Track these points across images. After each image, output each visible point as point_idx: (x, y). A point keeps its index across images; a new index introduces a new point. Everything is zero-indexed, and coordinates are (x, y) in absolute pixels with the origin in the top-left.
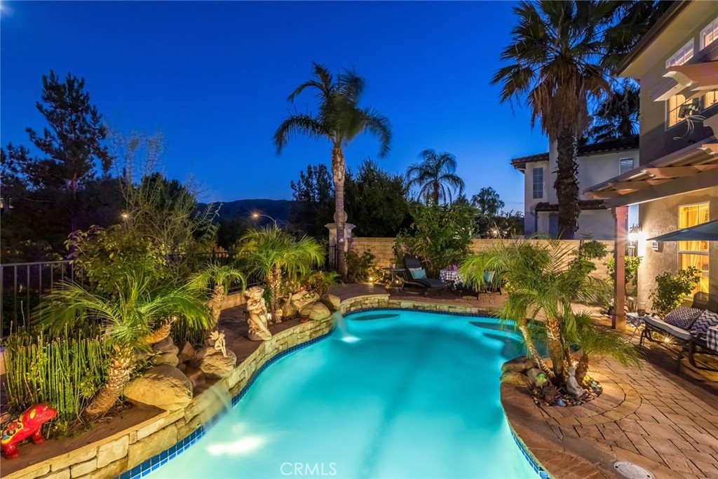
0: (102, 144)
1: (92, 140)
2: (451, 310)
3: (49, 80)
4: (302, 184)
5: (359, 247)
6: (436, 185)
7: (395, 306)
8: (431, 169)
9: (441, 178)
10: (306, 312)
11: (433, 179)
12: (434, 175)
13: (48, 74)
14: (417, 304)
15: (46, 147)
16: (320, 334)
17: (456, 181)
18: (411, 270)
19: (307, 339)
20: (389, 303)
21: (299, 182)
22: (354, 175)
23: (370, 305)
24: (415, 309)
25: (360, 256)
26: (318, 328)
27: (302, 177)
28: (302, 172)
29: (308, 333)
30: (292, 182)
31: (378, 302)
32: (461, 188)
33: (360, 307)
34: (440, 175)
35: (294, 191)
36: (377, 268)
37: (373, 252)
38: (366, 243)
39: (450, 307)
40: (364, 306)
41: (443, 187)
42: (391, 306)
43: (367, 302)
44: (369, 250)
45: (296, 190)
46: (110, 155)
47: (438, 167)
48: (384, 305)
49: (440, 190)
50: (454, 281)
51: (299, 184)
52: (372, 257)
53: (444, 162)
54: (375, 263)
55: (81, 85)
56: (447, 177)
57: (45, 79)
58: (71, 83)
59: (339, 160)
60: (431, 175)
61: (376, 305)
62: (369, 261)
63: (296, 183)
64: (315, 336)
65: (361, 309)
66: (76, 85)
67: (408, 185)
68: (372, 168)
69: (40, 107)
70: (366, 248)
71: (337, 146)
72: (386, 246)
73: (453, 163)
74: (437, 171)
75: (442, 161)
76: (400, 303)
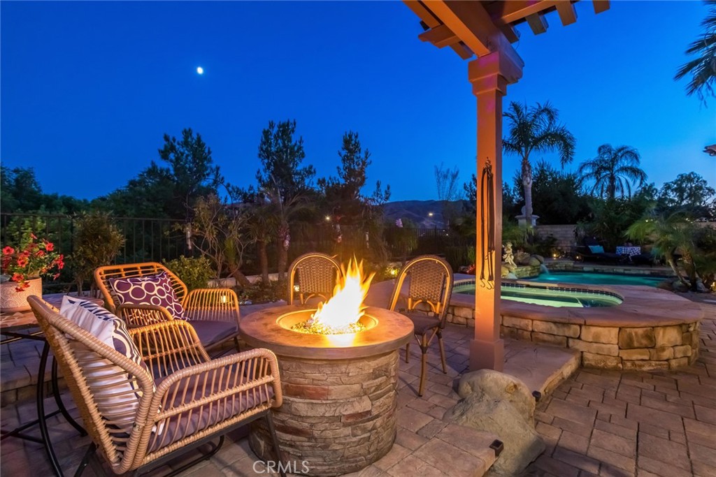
2: (626, 272)
5: (543, 232)
6: (612, 179)
7: (579, 270)
8: (606, 163)
9: (618, 171)
10: (525, 262)
11: (608, 172)
12: (610, 169)
14: (596, 269)
16: (534, 274)
17: (636, 172)
18: (590, 247)
19: (528, 275)
20: (574, 267)
23: (559, 268)
24: (596, 272)
25: (544, 239)
26: (533, 271)
29: (529, 272)
30: (465, 184)
31: (566, 266)
32: (642, 179)
34: (616, 168)
36: (559, 248)
37: (556, 236)
38: (549, 229)
39: (625, 270)
40: (555, 269)
41: (620, 180)
42: (575, 269)
43: (557, 266)
44: (552, 234)
47: (614, 160)
48: (569, 268)
49: (617, 183)
50: (629, 255)
51: (470, 186)
52: (555, 240)
53: (622, 155)
54: (558, 244)
56: (624, 169)
59: (527, 169)
60: (605, 169)
61: (563, 269)
62: (552, 243)
63: (468, 185)
64: (532, 275)
66: (353, 137)
67: (581, 181)
68: (545, 168)
69: (340, 154)
70: (549, 233)
71: (525, 159)
72: (566, 231)
73: (634, 156)
74: (613, 165)
75: (620, 154)
76: (583, 268)
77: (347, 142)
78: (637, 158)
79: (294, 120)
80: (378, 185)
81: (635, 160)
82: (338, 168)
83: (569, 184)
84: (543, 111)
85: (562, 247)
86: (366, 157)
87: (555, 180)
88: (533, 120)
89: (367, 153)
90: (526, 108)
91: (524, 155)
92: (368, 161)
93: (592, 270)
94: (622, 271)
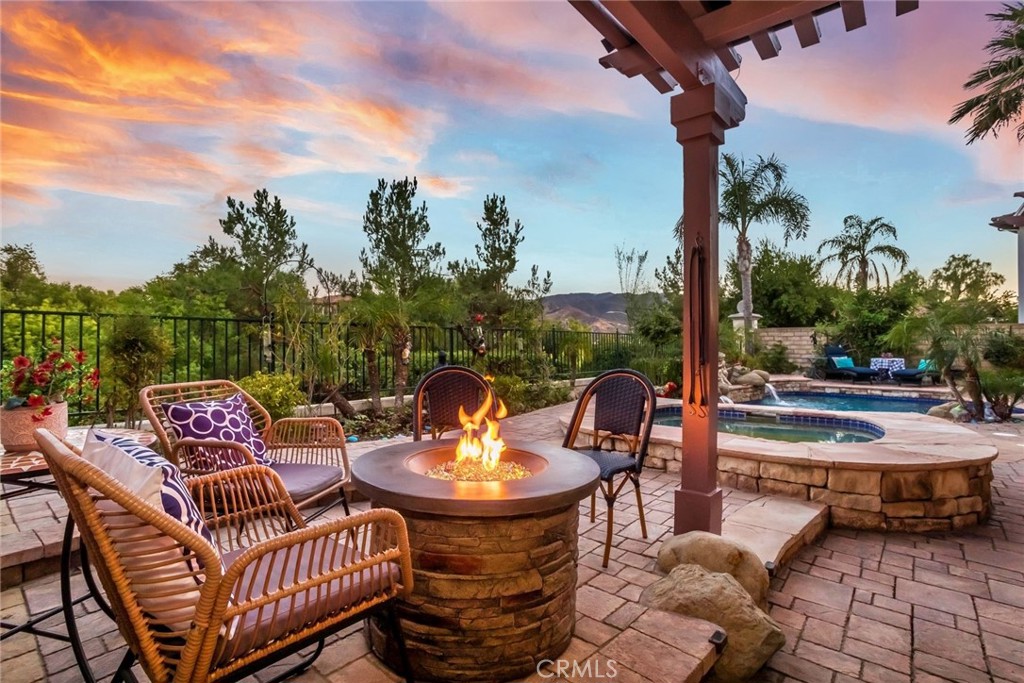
4: (667, 271)
5: (768, 338)
6: (864, 263)
8: (855, 240)
9: (871, 251)
11: (857, 253)
12: (860, 248)
14: (843, 390)
16: (756, 398)
17: (897, 254)
18: (833, 358)
19: (748, 399)
20: (812, 388)
23: (791, 389)
25: (769, 348)
26: (755, 393)
27: (669, 263)
28: (668, 258)
29: (749, 395)
31: (801, 387)
32: (904, 261)
34: (869, 247)
35: (658, 281)
36: (791, 360)
37: (785, 344)
38: (776, 334)
39: (883, 391)
40: (785, 390)
41: (874, 264)
42: (814, 391)
43: (788, 385)
44: (780, 341)
45: (661, 279)
47: (866, 236)
48: (805, 389)
49: (870, 269)
50: (888, 370)
51: (664, 272)
52: (785, 349)
53: (876, 229)
54: (789, 354)
55: (503, 202)
56: (880, 249)
59: (745, 248)
60: (854, 249)
61: (797, 389)
62: (781, 353)
63: (660, 271)
64: (754, 399)
66: (498, 203)
67: (819, 265)
68: (770, 248)
69: (479, 227)
70: (777, 339)
71: (742, 234)
72: (800, 336)
73: (891, 230)
74: (865, 242)
75: (873, 228)
76: (824, 388)
77: (489, 210)
78: (895, 234)
79: (415, 178)
80: (534, 271)
81: (892, 236)
82: (477, 246)
83: (804, 269)
84: (766, 167)
85: (794, 358)
86: (517, 232)
87: (783, 263)
88: (753, 180)
89: (518, 226)
90: (743, 163)
91: (740, 229)
92: (519, 236)
93: (837, 391)
94: (879, 393)
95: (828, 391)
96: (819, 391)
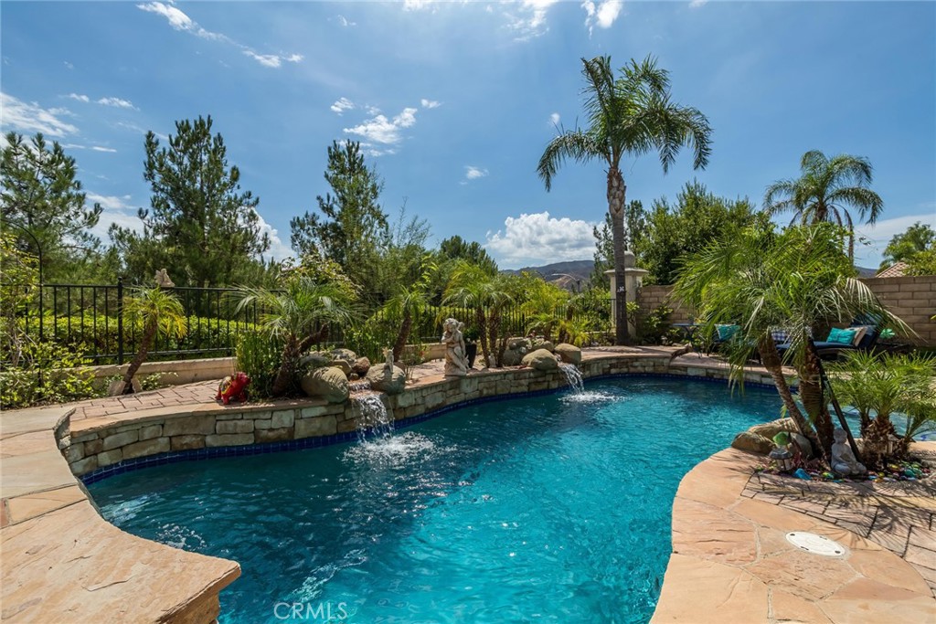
0: (375, 202)
1: (365, 201)
3: (333, 150)
6: (822, 210)
9: (832, 196)
11: (817, 199)
12: (819, 193)
13: (332, 145)
14: (711, 372)
15: (328, 210)
17: (866, 198)
18: (718, 326)
21: (605, 229)
22: (670, 207)
23: (640, 369)
26: (540, 380)
29: (525, 382)
30: (595, 229)
31: (654, 366)
32: (874, 209)
33: (625, 370)
35: (597, 240)
37: (671, 306)
38: (661, 294)
40: (632, 370)
41: (835, 211)
42: (673, 372)
43: (636, 364)
44: (665, 303)
45: (600, 238)
46: (383, 214)
48: (661, 369)
49: (830, 217)
52: (670, 312)
53: (841, 171)
54: (673, 320)
55: (357, 149)
56: (843, 194)
57: (330, 149)
58: (349, 149)
59: (615, 183)
62: (664, 317)
65: (628, 373)
66: (353, 149)
68: (698, 194)
69: (326, 176)
71: (614, 166)
73: (864, 169)
74: (825, 186)
76: (686, 368)
77: (335, 156)
78: (867, 173)
79: (209, 117)
81: (864, 175)
82: (319, 198)
84: (642, 76)
91: (612, 161)
93: (702, 373)
94: (757, 379)
95: (691, 372)
96: (679, 372)
